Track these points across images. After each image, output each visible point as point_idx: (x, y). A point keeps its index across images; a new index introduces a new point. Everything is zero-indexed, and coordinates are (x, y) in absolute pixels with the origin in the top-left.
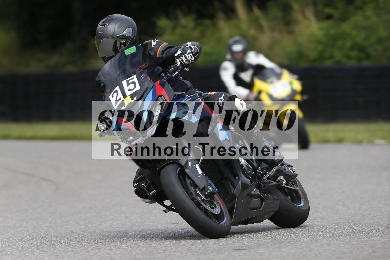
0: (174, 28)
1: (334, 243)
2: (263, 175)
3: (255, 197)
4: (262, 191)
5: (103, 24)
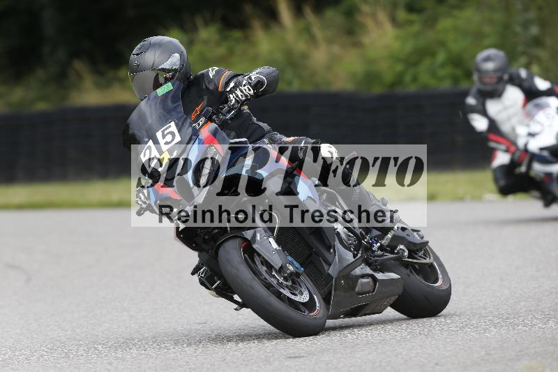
0: (191, 42)
2: (372, 245)
3: (363, 276)
4: (372, 267)
5: (137, 52)
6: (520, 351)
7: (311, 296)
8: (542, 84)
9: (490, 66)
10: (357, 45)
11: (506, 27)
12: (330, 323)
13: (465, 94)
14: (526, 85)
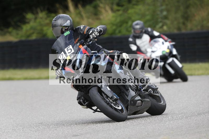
0: (36, 18)
1: (126, 130)
2: (141, 89)
3: (138, 100)
4: (141, 97)
5: (55, 20)
6: (160, 133)
7: (122, 107)
8: (156, 34)
9: (138, 27)
10: (98, 19)
11: (154, 12)
12: (128, 117)
13: (129, 37)
14: (150, 34)
